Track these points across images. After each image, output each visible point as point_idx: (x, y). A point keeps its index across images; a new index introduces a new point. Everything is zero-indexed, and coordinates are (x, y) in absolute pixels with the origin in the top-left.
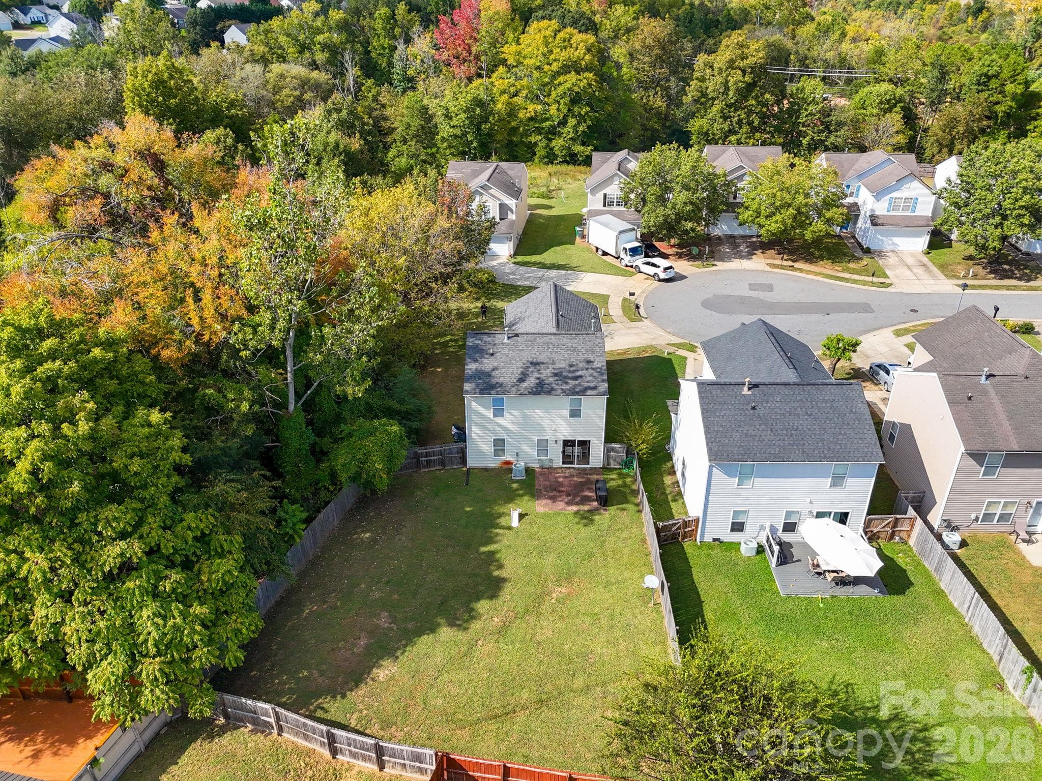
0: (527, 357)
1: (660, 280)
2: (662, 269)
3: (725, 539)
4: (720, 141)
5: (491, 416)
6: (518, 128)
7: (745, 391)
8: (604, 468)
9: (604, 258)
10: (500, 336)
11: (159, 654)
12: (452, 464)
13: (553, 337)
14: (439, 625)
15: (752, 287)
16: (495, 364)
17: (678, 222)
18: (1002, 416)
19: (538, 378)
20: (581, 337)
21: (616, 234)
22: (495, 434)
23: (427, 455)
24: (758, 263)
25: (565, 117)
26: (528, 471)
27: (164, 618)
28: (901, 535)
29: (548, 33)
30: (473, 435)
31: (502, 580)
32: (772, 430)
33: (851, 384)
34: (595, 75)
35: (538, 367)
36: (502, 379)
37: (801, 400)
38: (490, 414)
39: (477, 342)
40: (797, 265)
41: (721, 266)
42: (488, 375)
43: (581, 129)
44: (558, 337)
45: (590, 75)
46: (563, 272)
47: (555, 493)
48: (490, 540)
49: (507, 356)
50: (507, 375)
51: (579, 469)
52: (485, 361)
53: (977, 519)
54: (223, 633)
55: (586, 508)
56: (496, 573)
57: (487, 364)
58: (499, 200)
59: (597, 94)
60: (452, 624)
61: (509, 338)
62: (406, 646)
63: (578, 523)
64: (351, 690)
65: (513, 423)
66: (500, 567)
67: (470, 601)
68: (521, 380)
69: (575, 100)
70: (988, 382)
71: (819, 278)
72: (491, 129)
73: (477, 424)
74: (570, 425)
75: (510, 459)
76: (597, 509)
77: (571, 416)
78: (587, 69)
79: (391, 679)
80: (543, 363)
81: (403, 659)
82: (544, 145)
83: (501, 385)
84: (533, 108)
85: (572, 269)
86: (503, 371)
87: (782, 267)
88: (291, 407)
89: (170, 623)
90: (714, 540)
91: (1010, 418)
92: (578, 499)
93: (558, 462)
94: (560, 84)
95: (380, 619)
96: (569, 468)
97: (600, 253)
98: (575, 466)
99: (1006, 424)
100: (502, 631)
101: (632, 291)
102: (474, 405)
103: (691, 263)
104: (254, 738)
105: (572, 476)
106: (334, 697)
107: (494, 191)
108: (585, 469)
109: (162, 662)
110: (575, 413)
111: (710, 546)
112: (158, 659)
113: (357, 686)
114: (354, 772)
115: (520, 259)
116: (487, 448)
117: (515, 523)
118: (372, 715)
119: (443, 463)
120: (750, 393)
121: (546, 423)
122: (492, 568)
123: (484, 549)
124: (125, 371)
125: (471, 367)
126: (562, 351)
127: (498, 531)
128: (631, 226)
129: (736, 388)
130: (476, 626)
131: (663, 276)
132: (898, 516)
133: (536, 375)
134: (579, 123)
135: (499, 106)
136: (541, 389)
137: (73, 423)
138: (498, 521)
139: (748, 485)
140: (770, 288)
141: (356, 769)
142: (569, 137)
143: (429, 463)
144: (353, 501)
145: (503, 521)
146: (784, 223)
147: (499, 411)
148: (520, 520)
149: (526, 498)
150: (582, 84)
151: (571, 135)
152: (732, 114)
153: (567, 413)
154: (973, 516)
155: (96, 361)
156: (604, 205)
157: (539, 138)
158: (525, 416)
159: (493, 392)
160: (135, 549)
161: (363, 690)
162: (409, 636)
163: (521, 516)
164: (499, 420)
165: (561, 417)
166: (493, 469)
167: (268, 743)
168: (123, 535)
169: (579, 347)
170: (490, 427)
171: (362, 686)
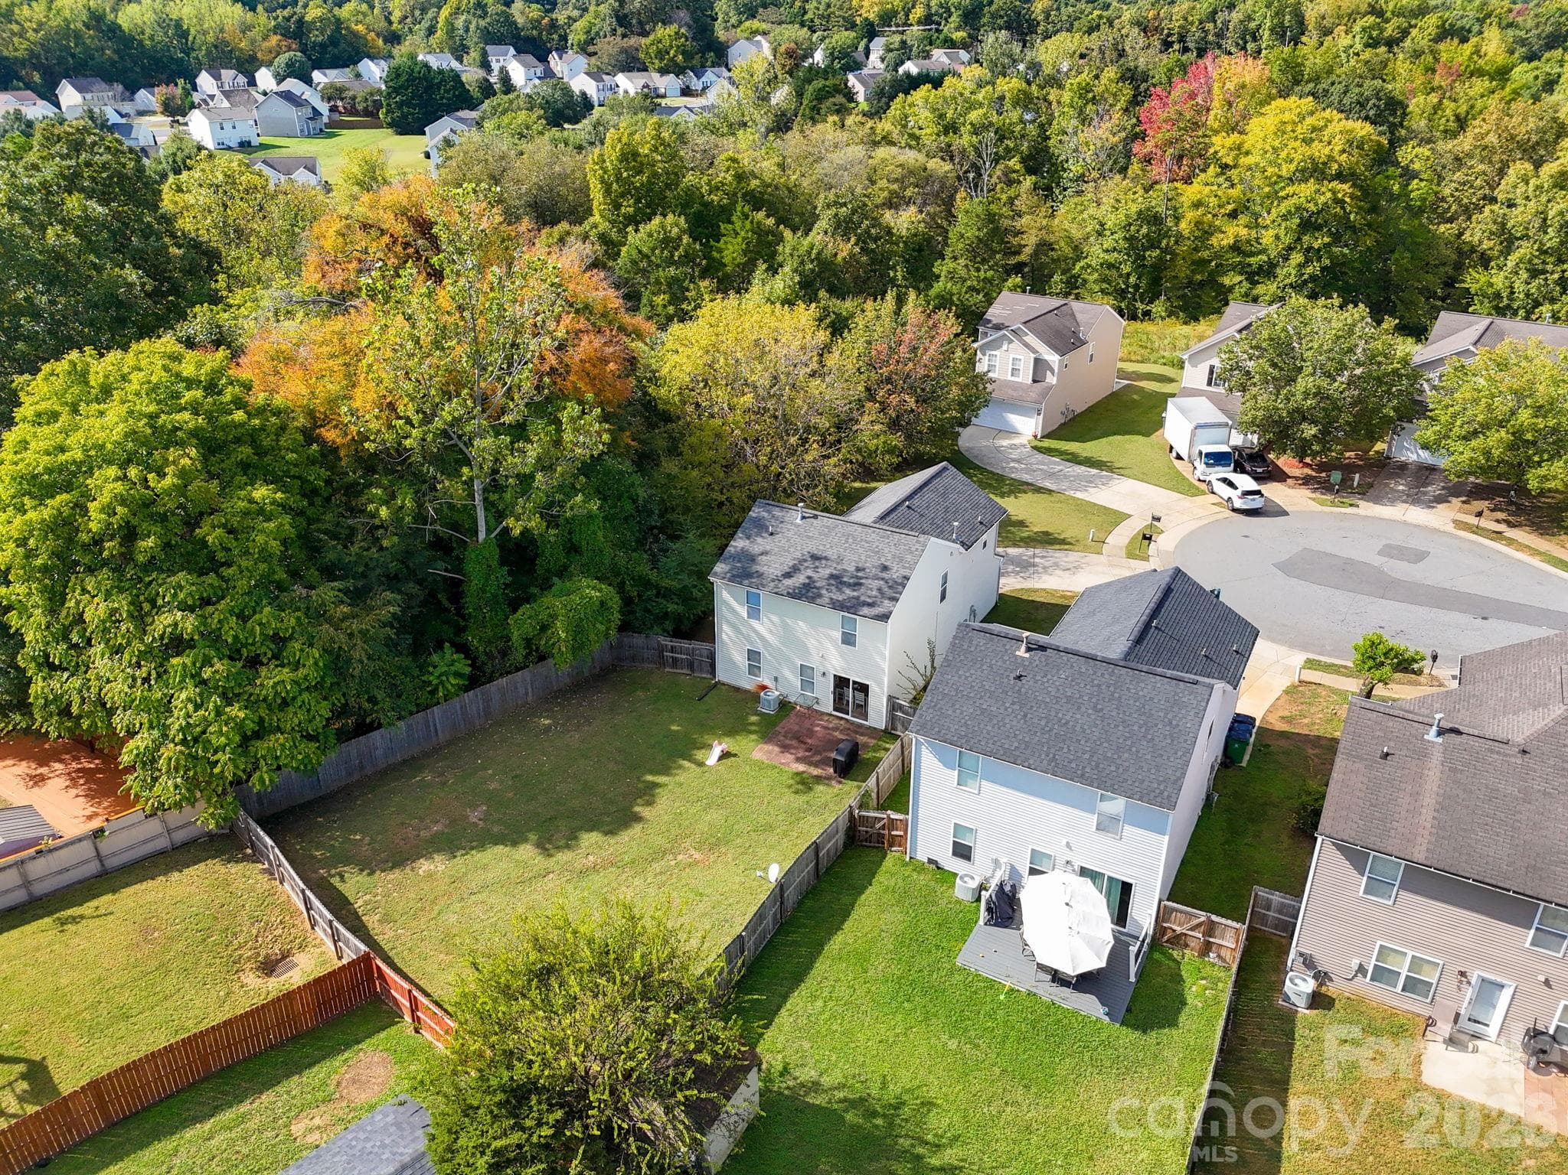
0: (812, 547)
1: (1234, 510)
2: (1239, 492)
3: (942, 863)
4: (1522, 312)
5: (745, 615)
6: (1210, 261)
7: (1022, 652)
8: (885, 731)
9: (1177, 463)
11: (184, 742)
12: (701, 671)
13: (860, 529)
14: (526, 840)
15: (1388, 551)
16: (768, 548)
17: (1295, 423)
18: (1429, 800)
19: (809, 578)
20: (896, 537)
21: (1192, 427)
22: (751, 643)
23: (673, 650)
24: (1442, 517)
25: (1290, 249)
26: (784, 706)
27: (197, 707)
28: (1223, 953)
29: (1287, 117)
30: (724, 636)
31: (637, 819)
32: (1025, 716)
33: (1196, 683)
34: (1354, 185)
35: (817, 563)
36: (765, 568)
37: (1099, 686)
38: (743, 611)
39: (763, 514)
40: (1511, 533)
41: (1367, 508)
42: (752, 559)
43: (1309, 270)
44: (868, 529)
45: (1344, 188)
46: (1094, 471)
47: (794, 743)
48: (666, 771)
49: (788, 540)
50: (772, 566)
51: (853, 723)
52: (759, 540)
53: (1361, 970)
54: (261, 748)
55: (816, 772)
56: (637, 809)
57: (759, 544)
58: (1034, 351)
59: (1352, 217)
60: (540, 845)
61: (803, 518)
62: (472, 848)
63: (788, 787)
64: (383, 871)
65: (771, 631)
66: (650, 803)
67: (581, 828)
68: (788, 575)
69: (1308, 225)
70: (1440, 740)
71: (1536, 562)
72: (1160, 259)
73: (728, 622)
74: (842, 654)
75: (767, 682)
76: (829, 778)
77: (844, 642)
78: (1340, 177)
79: (430, 875)
80: (826, 558)
81: (459, 860)
82: (1243, 290)
83: (760, 575)
84: (1234, 231)
85: (1111, 469)
86: (773, 558)
87: (1477, 530)
88: (482, 536)
89: (201, 712)
90: (930, 861)
91: (1441, 807)
92: (817, 758)
93: (827, 705)
94: (1286, 198)
95: (473, 811)
96: (842, 718)
97: (1174, 454)
98: (848, 717)
99: (1427, 816)
100: (583, 873)
101: (1157, 514)
102: (725, 595)
103: (1318, 495)
104: (260, 877)
105: (836, 729)
106: (362, 870)
107: (1031, 339)
108: (861, 726)
109: (181, 752)
110: (848, 639)
111: (920, 868)
112: (179, 748)
113: (392, 868)
114: (319, 950)
115: (1047, 443)
116: (741, 660)
117: (712, 759)
118: (383, 904)
119: (691, 666)
120: (1027, 655)
121: (812, 643)
122: (639, 801)
123: (650, 778)
124: (266, 442)
125: (739, 543)
126: (861, 551)
127: (686, 764)
128: (1224, 419)
129: (1009, 644)
130: (563, 857)
131: (1238, 504)
132: (1214, 918)
133: (810, 573)
134: (1308, 261)
135: (1183, 225)
136: (807, 593)
137: (162, 475)
138: (695, 752)
139: (971, 787)
140: (1420, 556)
141: (323, 949)
142: (1287, 281)
143: (675, 662)
144: (568, 681)
145: (699, 755)
146: (1487, 453)
147: (754, 612)
148: (720, 758)
149: (754, 737)
150: (1322, 200)
151: (1293, 279)
152: (1549, 267)
153: (838, 635)
154: (1355, 963)
155: (237, 425)
156: (1209, 383)
157: (1239, 278)
158: (785, 626)
159: (746, 582)
160: (189, 624)
161: (395, 875)
162: (484, 839)
163: (725, 755)
164: (754, 623)
165: (832, 640)
166: (747, 691)
167: (266, 886)
168: (184, 607)
169: (887, 550)
170: (744, 630)
171: (397, 871)
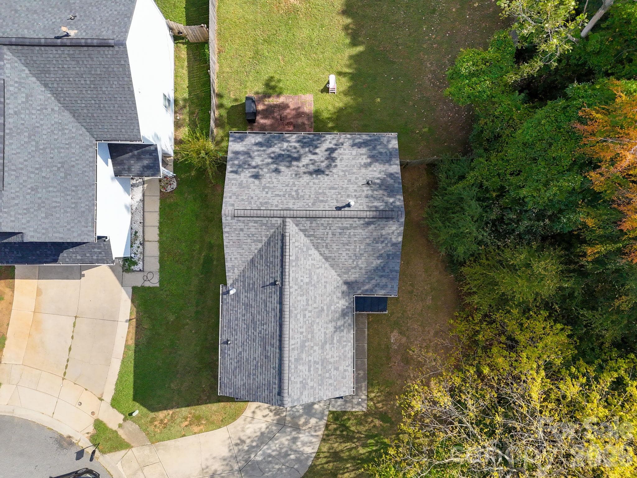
0: (328, 181)
10: (361, 208)
16: (364, 171)
20: (254, 206)
31: (345, 13)
35: (315, 167)
36: (354, 152)
39: (391, 200)
44: (285, 207)
49: (349, 181)
52: (377, 175)
56: (349, 20)
61: (349, 205)
63: (279, 81)
66: (346, 28)
80: (309, 173)
86: (353, 162)
117: (332, 79)
122: (353, 27)
123: (360, 49)
125: (394, 168)
126: (280, 186)
127: (348, 70)
138: (350, 84)
169: (257, 192)
